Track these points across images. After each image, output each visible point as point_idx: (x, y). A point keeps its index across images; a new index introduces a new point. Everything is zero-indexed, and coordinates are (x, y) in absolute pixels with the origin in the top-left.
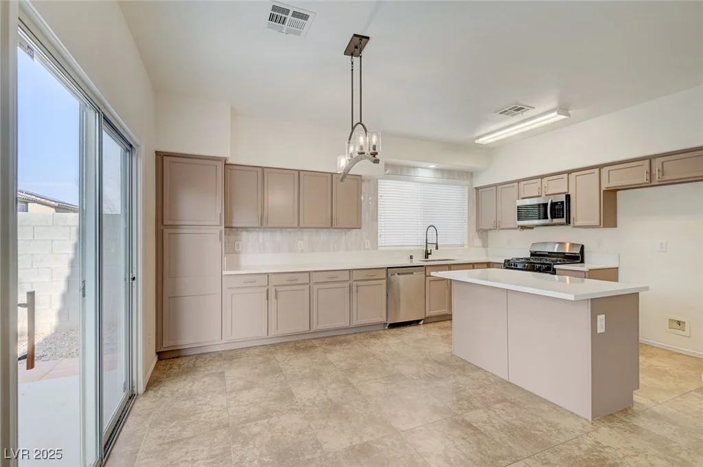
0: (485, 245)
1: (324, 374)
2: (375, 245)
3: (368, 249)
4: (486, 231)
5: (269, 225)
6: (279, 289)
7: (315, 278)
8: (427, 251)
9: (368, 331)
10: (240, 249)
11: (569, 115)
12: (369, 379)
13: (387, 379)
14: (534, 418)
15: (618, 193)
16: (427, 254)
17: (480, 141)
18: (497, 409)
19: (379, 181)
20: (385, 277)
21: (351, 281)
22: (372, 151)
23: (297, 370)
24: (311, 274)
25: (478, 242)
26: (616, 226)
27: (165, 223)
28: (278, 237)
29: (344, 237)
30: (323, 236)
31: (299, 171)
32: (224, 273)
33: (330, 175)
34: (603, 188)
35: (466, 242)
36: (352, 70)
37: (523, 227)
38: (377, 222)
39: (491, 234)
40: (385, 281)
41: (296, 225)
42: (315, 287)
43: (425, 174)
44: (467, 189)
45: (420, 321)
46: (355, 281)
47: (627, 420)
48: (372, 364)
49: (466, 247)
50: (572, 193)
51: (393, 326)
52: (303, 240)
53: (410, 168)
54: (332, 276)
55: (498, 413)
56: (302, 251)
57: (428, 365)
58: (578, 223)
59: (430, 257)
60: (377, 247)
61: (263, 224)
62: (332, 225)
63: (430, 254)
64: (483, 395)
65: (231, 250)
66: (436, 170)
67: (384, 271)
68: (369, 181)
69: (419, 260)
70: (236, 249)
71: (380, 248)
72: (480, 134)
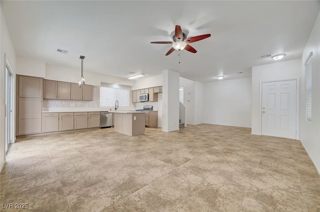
0: (135, 107)
2: (99, 106)
3: (96, 107)
4: (134, 103)
5: (60, 99)
6: (63, 117)
7: (75, 114)
9: (94, 129)
10: (49, 106)
11: (145, 75)
15: (158, 94)
16: (116, 109)
17: (129, 78)
19: (100, 87)
21: (88, 115)
25: (133, 106)
26: (157, 101)
27: (20, 96)
28: (64, 102)
29: (88, 103)
30: (80, 103)
31: (71, 83)
32: (42, 112)
34: (154, 93)
35: (129, 106)
37: (141, 102)
38: (99, 99)
40: (99, 115)
41: (70, 99)
42: (76, 117)
43: (116, 86)
44: (129, 91)
45: (111, 126)
50: (149, 93)
51: (102, 128)
52: (73, 104)
53: (110, 84)
54: (81, 114)
56: (72, 107)
58: (150, 101)
61: (57, 98)
62: (83, 100)
66: (119, 85)
67: (99, 113)
68: (96, 87)
69: (113, 111)
70: (47, 106)
71: (100, 107)
72: (129, 77)
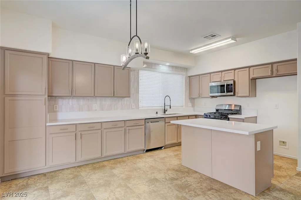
0: (193, 106)
1: (112, 182)
2: (138, 107)
3: (134, 109)
4: (194, 99)
5: (76, 95)
6: (83, 133)
7: (104, 126)
8: (165, 109)
9: (134, 154)
10: (57, 109)
11: (236, 40)
12: (139, 183)
13: (149, 182)
14: (228, 197)
16: (165, 111)
17: (193, 52)
18: (210, 194)
19: (140, 71)
20: (144, 124)
21: (125, 127)
22: (145, 52)
23: (95, 181)
24: (102, 124)
25: (190, 104)
27: (6, 93)
28: (82, 102)
29: (120, 102)
30: (107, 102)
31: (95, 63)
32: (47, 124)
33: (113, 67)
34: (251, 78)
35: (184, 104)
36: (131, 5)
37: (213, 97)
38: (138, 93)
39: (195, 100)
40: (144, 126)
41: (93, 95)
42: (105, 131)
43: (164, 68)
44: (184, 77)
45: (162, 147)
46: (127, 127)
47: (270, 194)
48: (139, 174)
49: (184, 107)
50: (236, 80)
51: (148, 151)
52: (96, 104)
53: (156, 64)
54: (115, 125)
55: (210, 197)
56: (96, 110)
57: (169, 172)
58: (239, 95)
59: (167, 113)
60: (139, 107)
61: (73, 94)
62: (114, 95)
63: (167, 111)
64: (201, 187)
65: (52, 110)
66: (169, 66)
67: (144, 120)
68: (134, 71)
69: (161, 115)
70: (55, 110)
71: (140, 108)
72: (192, 49)
